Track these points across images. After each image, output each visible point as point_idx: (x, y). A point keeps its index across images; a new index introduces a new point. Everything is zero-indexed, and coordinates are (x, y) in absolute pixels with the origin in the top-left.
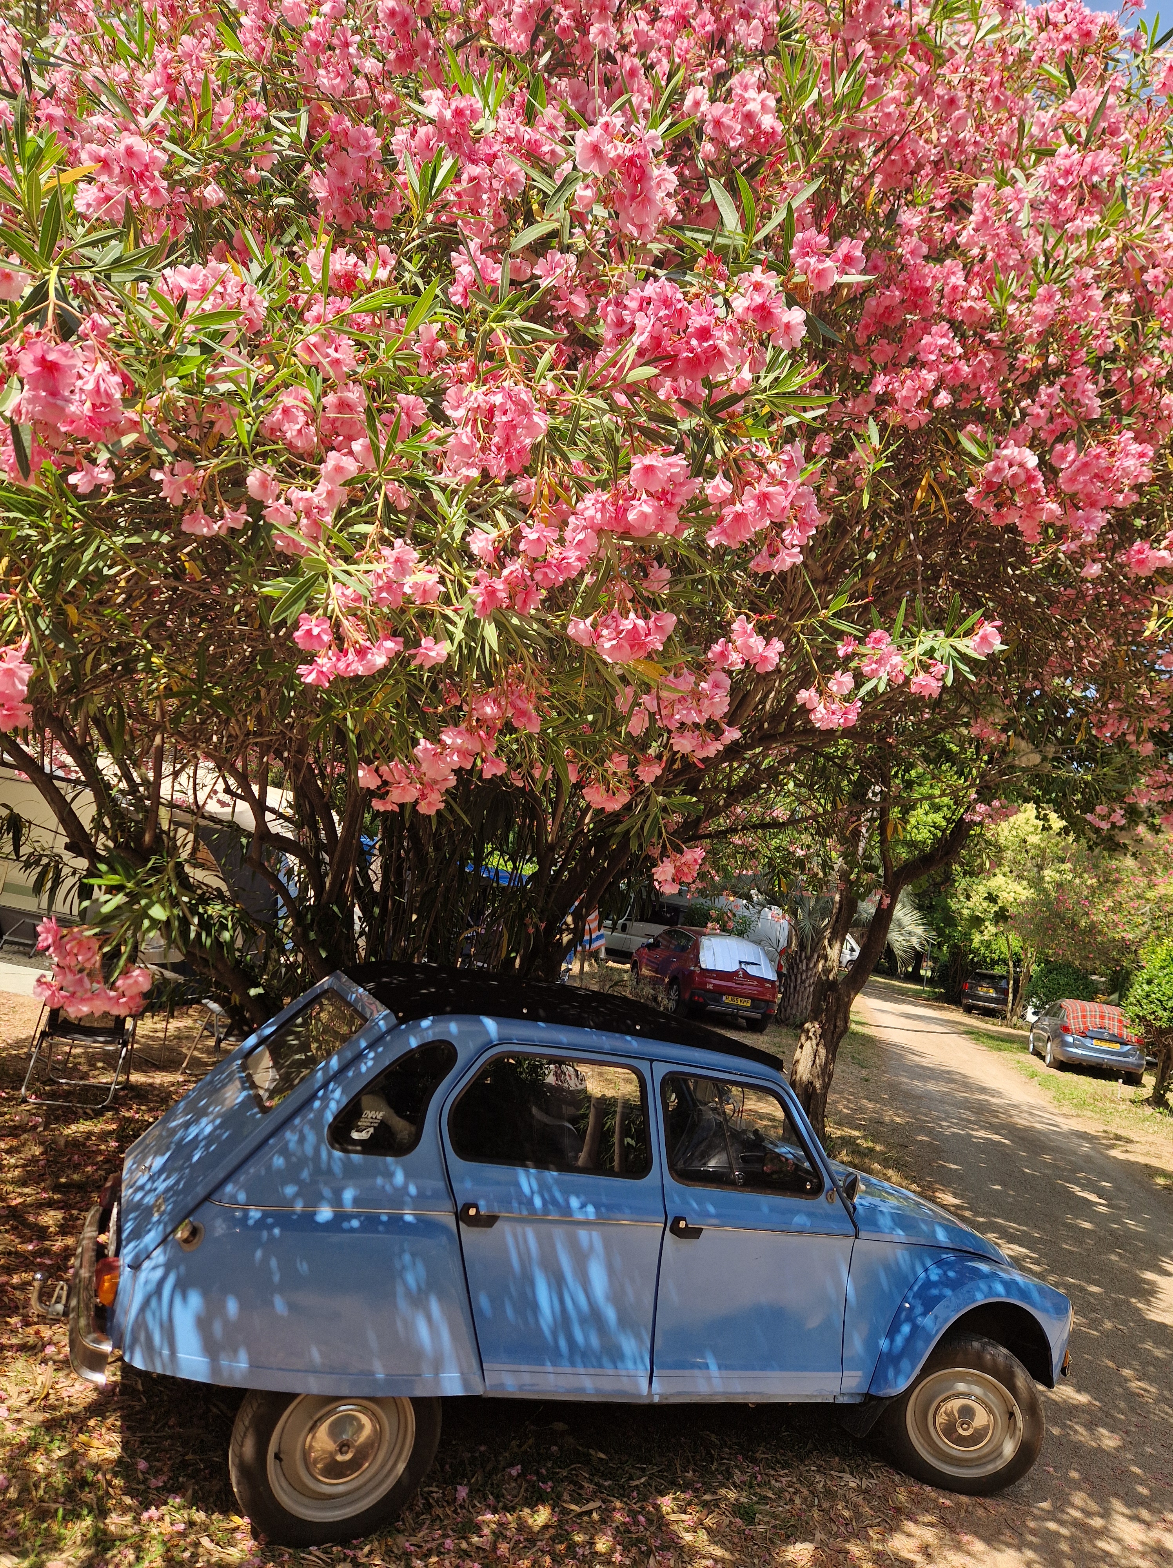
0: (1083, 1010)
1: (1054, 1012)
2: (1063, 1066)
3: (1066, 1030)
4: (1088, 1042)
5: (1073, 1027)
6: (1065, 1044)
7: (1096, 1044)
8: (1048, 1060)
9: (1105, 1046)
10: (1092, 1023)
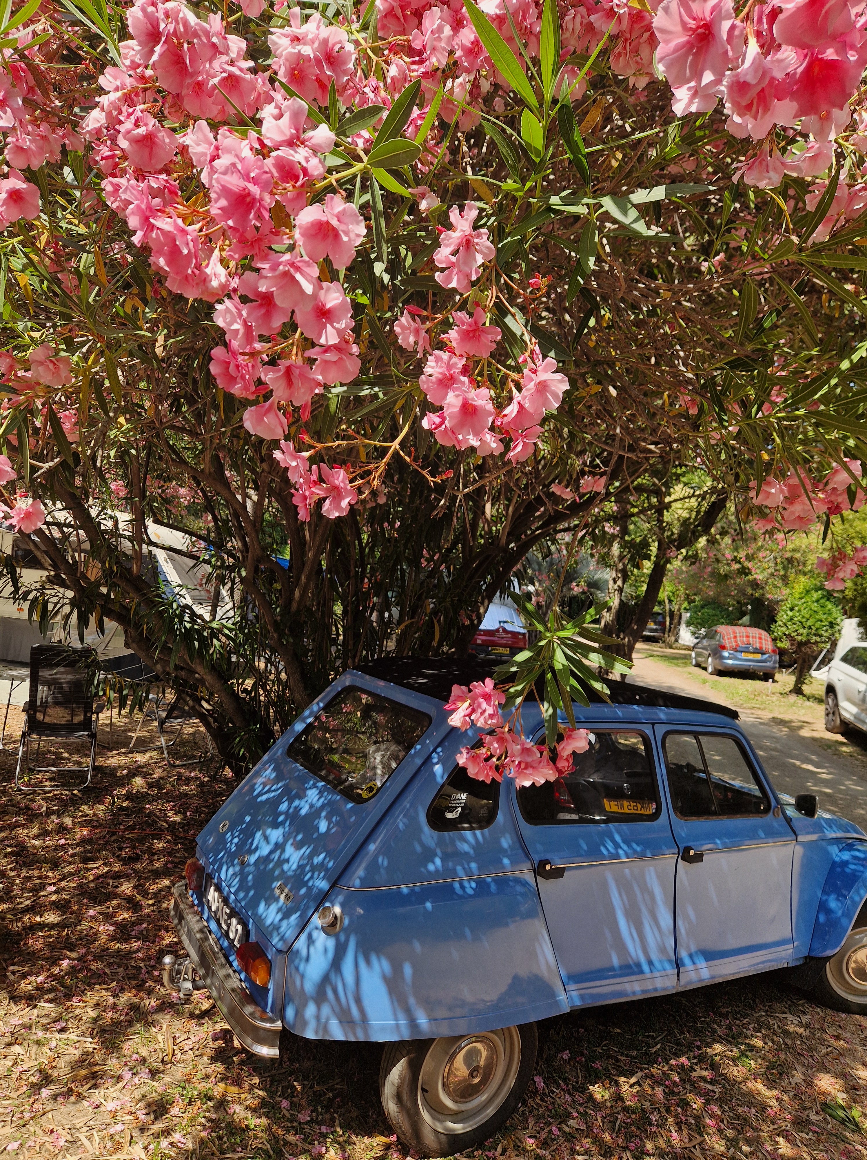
0: (734, 633)
1: (711, 635)
2: (721, 673)
3: (723, 647)
4: (739, 655)
5: (728, 645)
6: (722, 658)
7: (744, 656)
8: (710, 669)
9: (751, 657)
10: (741, 642)
